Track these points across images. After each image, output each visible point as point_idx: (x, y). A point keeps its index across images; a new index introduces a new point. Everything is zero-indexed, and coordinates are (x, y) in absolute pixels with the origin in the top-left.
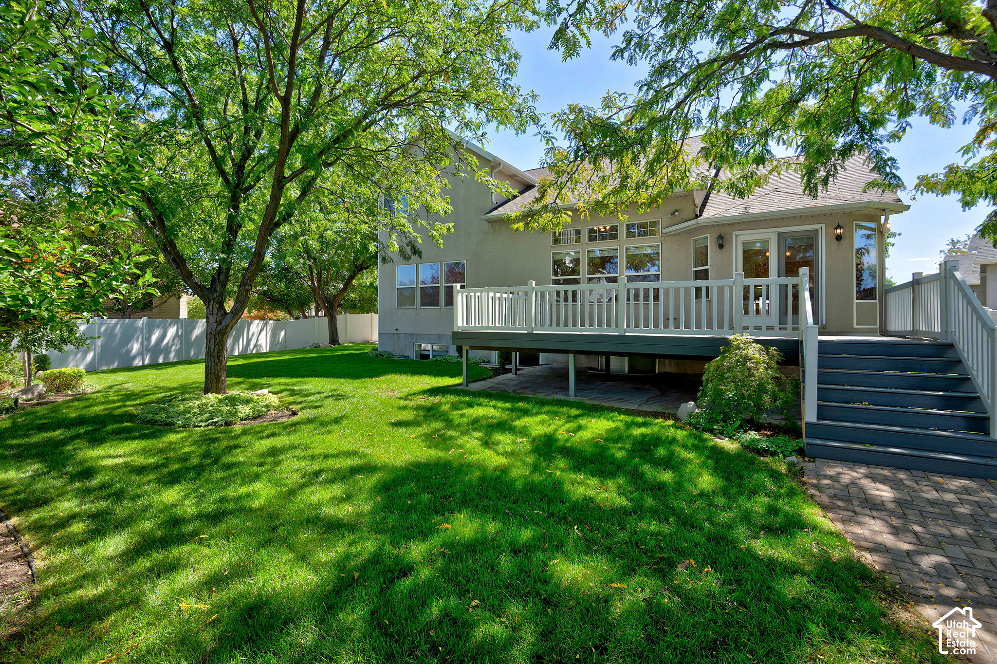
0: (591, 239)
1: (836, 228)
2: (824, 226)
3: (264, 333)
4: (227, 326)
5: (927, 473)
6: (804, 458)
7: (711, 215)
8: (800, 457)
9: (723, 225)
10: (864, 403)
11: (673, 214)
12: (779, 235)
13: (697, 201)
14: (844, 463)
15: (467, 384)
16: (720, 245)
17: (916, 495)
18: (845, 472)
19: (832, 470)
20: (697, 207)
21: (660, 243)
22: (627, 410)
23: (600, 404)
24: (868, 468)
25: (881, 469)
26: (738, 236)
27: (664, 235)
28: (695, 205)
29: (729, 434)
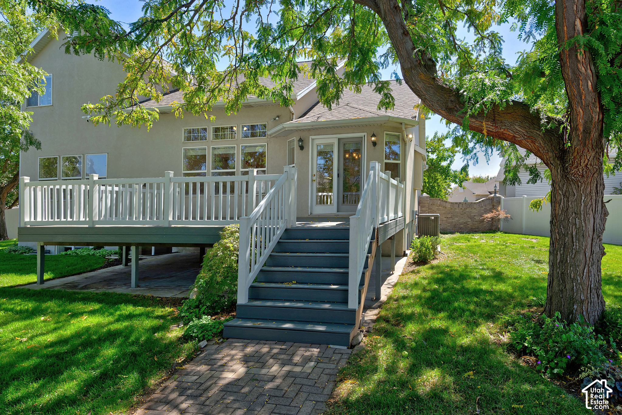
0: (217, 137)
1: (372, 137)
2: (366, 134)
5: (296, 344)
6: (218, 340)
7: (295, 121)
8: (216, 339)
9: (303, 130)
10: (293, 282)
11: (275, 119)
12: (339, 139)
13: (292, 109)
14: (246, 341)
15: (42, 281)
16: (300, 146)
17: (254, 371)
18: (233, 352)
19: (225, 352)
20: (293, 114)
21: (266, 144)
22: (162, 298)
23: (145, 294)
24: (257, 344)
25: (265, 344)
26: (313, 140)
27: (269, 137)
28: (291, 112)
29: (190, 320)
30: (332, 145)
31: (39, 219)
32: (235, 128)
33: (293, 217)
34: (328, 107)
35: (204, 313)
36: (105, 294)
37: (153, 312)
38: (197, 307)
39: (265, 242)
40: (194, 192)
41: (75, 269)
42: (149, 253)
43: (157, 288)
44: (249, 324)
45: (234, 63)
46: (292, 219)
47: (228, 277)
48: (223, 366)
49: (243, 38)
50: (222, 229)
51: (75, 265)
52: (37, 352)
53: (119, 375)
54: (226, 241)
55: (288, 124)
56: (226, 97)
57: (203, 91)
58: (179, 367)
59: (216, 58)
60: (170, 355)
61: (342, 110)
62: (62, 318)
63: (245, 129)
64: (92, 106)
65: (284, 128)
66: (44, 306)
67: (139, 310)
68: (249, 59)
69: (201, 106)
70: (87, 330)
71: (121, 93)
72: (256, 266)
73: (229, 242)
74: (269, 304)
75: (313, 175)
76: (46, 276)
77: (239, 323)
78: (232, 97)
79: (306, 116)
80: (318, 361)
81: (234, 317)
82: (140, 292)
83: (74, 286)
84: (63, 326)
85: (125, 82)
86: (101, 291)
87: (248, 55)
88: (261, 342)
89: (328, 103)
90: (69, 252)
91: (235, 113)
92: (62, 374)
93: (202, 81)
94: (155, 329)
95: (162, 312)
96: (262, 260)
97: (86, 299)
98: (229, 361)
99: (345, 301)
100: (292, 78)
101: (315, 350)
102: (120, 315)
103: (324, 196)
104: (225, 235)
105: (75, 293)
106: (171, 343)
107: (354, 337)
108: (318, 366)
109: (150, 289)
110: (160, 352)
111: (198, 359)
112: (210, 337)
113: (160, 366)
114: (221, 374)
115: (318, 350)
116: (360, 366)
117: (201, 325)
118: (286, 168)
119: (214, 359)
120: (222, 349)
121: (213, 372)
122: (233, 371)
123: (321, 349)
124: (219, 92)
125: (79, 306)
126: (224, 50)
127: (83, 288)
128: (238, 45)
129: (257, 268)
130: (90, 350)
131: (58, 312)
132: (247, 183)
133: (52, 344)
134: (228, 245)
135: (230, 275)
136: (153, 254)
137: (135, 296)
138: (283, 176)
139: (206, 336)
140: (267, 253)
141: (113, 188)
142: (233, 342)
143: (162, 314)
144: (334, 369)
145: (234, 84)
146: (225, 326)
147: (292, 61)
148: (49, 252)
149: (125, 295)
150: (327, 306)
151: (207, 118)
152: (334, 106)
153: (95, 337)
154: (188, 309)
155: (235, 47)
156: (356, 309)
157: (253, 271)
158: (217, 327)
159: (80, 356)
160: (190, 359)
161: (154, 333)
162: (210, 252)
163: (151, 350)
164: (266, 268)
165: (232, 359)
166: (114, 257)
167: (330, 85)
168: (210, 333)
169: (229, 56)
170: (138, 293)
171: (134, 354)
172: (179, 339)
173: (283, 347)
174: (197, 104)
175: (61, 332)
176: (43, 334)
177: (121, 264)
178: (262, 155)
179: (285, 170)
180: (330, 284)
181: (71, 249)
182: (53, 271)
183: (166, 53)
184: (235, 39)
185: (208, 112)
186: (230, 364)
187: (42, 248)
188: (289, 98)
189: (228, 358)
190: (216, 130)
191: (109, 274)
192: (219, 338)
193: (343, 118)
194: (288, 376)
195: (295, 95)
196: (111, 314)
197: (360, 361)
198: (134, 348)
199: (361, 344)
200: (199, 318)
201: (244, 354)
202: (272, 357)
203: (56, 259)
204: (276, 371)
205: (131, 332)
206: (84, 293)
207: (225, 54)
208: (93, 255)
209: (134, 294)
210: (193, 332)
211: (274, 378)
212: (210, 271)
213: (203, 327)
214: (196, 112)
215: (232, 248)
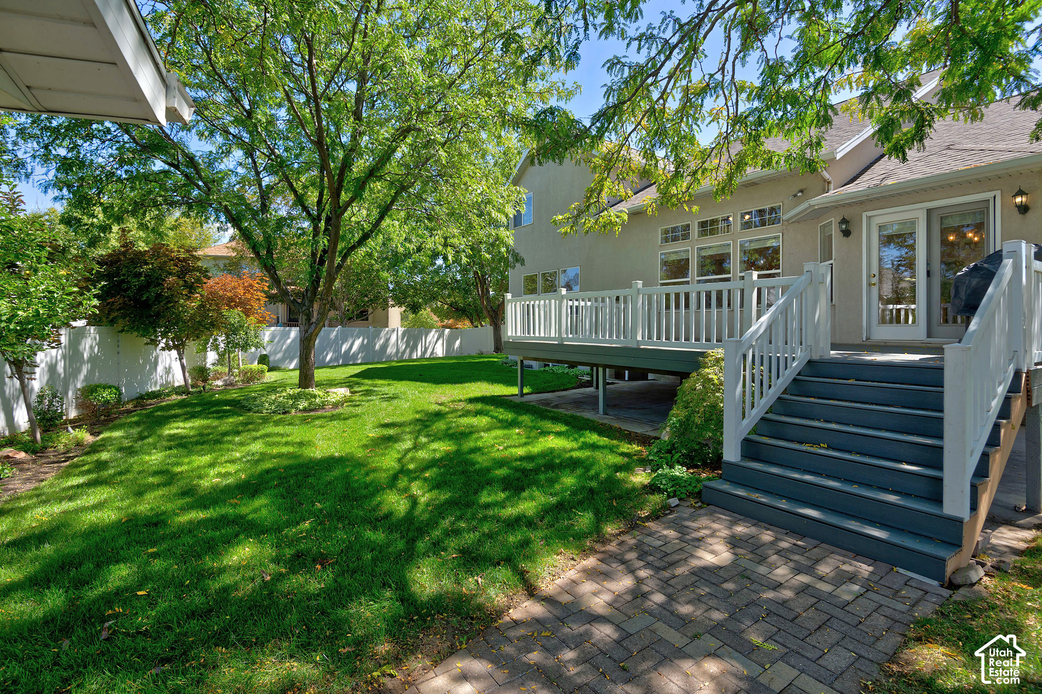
0: (703, 233)
1: (1016, 196)
2: (998, 193)
3: (440, 342)
4: (312, 334)
5: (823, 545)
6: (695, 503)
7: (833, 193)
8: (692, 501)
9: (849, 205)
10: (822, 445)
11: (795, 196)
12: (929, 212)
13: (826, 175)
14: (735, 515)
15: (522, 395)
16: (842, 231)
17: (745, 563)
18: (716, 526)
19: (704, 521)
20: (829, 183)
21: (781, 234)
22: (630, 432)
23: (612, 424)
24: (754, 525)
25: (768, 529)
26: (869, 218)
27: (786, 223)
28: (825, 181)
29: (659, 466)
30: (913, 223)
31: (519, 334)
32: (731, 219)
33: (824, 342)
34: (898, 157)
35: (678, 462)
36: (572, 417)
37: (617, 447)
38: (669, 452)
39: (770, 378)
40: (677, 306)
41: (549, 386)
42: (623, 378)
43: (625, 420)
44: (741, 492)
45: (724, 130)
46: (821, 345)
47: (711, 420)
48: (699, 540)
49: (737, 91)
50: (702, 354)
51: (550, 382)
52: (508, 463)
53: (574, 510)
54: (707, 370)
55: (818, 200)
56: (714, 178)
57: (682, 176)
58: (640, 523)
59: (698, 128)
60: (631, 504)
61: (935, 159)
62: (533, 434)
63: (747, 217)
64: (560, 217)
65: (811, 206)
66: (520, 418)
67: (604, 441)
68: (746, 117)
69: (680, 196)
70: (552, 450)
71: (589, 198)
72: (754, 411)
73: (711, 372)
74: (774, 470)
75: (869, 276)
76: (526, 390)
77: (726, 487)
78: (722, 175)
79: (856, 182)
80: (869, 588)
81: (720, 476)
82: (608, 421)
83: (547, 403)
84: (532, 442)
85: (592, 185)
86: (569, 413)
87: (744, 112)
88: (760, 524)
89: (899, 151)
90: (547, 368)
91: (729, 198)
92: (524, 491)
93: (680, 163)
94: (618, 468)
95: (628, 449)
96: (763, 404)
97: (556, 419)
98: (708, 536)
99: (938, 500)
100: (822, 126)
101: (864, 566)
102: (583, 442)
103: (899, 311)
104: (706, 363)
105: (546, 411)
106: (634, 489)
107: (957, 571)
108: (866, 595)
109: (618, 419)
110: (620, 497)
111: (664, 519)
112: (683, 496)
113: (620, 514)
114: (695, 551)
115: (871, 569)
116: (971, 630)
117: (672, 476)
118: (808, 266)
119: (687, 527)
120: (700, 516)
121: (684, 544)
122: (713, 552)
123: (875, 568)
124: (703, 172)
125: (548, 425)
126: (710, 116)
127: (554, 407)
128: (730, 104)
129: (754, 415)
130: (550, 474)
131: (530, 427)
132: (742, 291)
133: (522, 459)
134: (710, 376)
135: (714, 417)
136: (626, 379)
137: (602, 424)
138: (803, 278)
139: (678, 493)
140: (771, 395)
141: (579, 303)
142: (715, 512)
143: (628, 451)
144: (903, 613)
145: (725, 157)
146: (705, 487)
147: (820, 101)
148: (531, 367)
149: (591, 421)
150: (892, 498)
151: (687, 210)
152: (911, 154)
153: (558, 461)
154: (658, 452)
155: (725, 107)
156: (963, 519)
157: (749, 417)
158: (693, 485)
159: (542, 477)
160: (655, 516)
161: (616, 472)
162: (687, 384)
163: (610, 492)
164: (771, 416)
165: (712, 535)
166: (587, 378)
167: (901, 120)
168: (684, 490)
169: (718, 122)
170: (605, 421)
171: (591, 490)
172: (645, 487)
173: (799, 543)
174: (674, 195)
175: (530, 448)
176: (515, 446)
177: (592, 386)
178: (776, 250)
179: (806, 269)
180: (901, 462)
181: (549, 365)
182: (531, 386)
183: (634, 140)
184: (725, 96)
185: (688, 202)
186: (710, 540)
187: (522, 361)
188: (816, 160)
189: (707, 532)
190: (703, 224)
191: (579, 396)
192: (696, 501)
193: (938, 172)
194: (806, 591)
195: (833, 152)
196: (576, 440)
197: (972, 619)
198: (594, 484)
199: (976, 587)
200: (672, 467)
201: (731, 534)
202: (778, 552)
203: (536, 374)
204: (783, 576)
205: (592, 465)
206: (554, 412)
207: (713, 121)
208: (567, 373)
209: (601, 422)
210: (661, 484)
211: (777, 586)
212: (686, 408)
213: (674, 479)
214: (673, 205)
215: (716, 381)
